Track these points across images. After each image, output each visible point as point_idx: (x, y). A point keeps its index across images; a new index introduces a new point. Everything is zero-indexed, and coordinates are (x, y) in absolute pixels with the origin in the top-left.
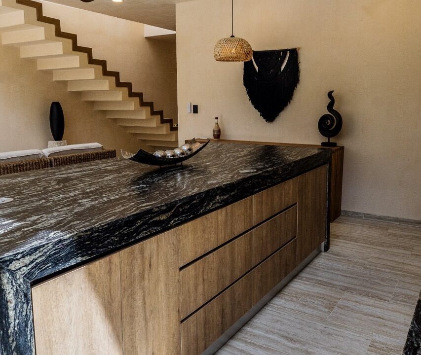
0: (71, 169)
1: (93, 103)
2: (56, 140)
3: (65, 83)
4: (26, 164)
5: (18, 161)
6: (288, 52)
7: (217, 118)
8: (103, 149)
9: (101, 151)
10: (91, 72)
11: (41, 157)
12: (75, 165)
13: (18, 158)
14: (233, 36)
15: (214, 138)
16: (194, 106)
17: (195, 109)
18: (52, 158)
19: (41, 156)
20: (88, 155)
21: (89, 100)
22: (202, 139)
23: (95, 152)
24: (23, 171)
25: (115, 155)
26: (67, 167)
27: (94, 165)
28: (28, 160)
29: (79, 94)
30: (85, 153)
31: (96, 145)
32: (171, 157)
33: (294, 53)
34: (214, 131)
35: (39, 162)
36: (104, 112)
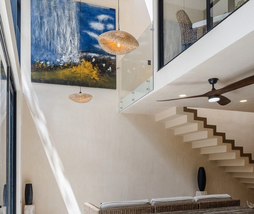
0: (212, 211)
1: (224, 168)
2: (201, 190)
3: (207, 156)
4: (185, 205)
5: (180, 203)
8: (231, 199)
10: (224, 148)
11: (193, 201)
12: (215, 209)
13: (181, 201)
18: (199, 203)
20: (221, 202)
21: (223, 165)
23: (226, 200)
24: (185, 210)
25: (240, 203)
26: (210, 210)
27: (227, 210)
28: (186, 202)
29: (216, 162)
30: (219, 201)
31: (227, 195)
35: (191, 205)
36: (232, 173)
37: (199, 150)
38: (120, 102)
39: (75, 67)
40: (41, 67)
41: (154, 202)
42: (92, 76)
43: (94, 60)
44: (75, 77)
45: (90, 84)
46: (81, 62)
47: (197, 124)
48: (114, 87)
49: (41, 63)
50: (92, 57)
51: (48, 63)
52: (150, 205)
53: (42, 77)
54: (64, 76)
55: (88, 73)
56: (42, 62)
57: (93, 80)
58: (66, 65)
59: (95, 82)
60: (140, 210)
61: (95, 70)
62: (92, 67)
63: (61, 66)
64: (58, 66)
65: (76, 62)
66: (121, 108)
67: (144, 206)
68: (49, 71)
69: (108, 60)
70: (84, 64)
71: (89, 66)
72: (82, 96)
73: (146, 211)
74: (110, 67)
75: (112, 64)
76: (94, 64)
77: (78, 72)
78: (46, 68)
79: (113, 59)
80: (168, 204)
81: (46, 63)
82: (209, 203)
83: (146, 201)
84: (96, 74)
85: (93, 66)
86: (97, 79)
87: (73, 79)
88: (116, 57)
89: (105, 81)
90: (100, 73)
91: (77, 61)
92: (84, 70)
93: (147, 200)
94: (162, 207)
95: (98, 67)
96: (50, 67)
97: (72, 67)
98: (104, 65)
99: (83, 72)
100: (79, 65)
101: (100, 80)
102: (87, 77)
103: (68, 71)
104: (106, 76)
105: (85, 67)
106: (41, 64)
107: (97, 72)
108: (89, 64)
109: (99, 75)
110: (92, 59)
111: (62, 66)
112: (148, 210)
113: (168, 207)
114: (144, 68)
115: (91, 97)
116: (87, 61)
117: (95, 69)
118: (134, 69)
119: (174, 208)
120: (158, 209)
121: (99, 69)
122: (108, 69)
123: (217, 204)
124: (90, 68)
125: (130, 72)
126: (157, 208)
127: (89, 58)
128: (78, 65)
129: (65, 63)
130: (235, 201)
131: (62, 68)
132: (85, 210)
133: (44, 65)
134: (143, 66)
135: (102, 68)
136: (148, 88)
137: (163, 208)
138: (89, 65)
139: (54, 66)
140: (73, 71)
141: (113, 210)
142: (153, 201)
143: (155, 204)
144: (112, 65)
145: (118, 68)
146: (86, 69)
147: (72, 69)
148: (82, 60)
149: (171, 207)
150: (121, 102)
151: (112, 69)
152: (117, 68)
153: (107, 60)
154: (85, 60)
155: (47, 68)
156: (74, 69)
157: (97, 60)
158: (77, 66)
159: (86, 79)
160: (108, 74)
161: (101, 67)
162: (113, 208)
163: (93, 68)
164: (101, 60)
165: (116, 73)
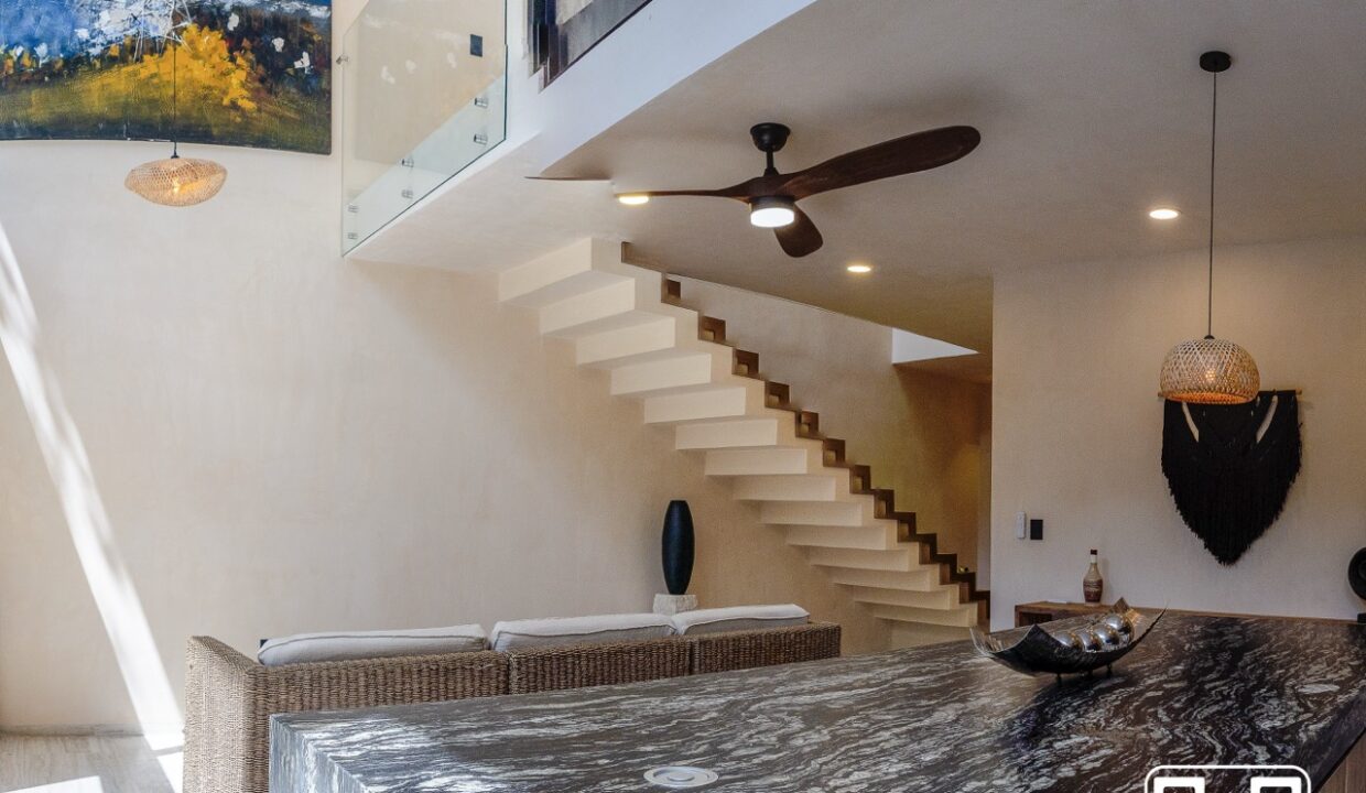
1: (758, 506)
2: (672, 592)
3: (699, 456)
4: (637, 652)
5: (619, 642)
6: (1275, 398)
7: (1094, 552)
8: (811, 623)
9: (805, 627)
11: (669, 633)
13: (620, 633)
14: (1210, 337)
15: (1088, 600)
16: (1032, 521)
17: (1036, 530)
18: (695, 639)
19: (670, 631)
20: (777, 636)
21: (750, 498)
22: (1052, 604)
23: (793, 628)
25: (839, 643)
28: (642, 639)
29: (730, 482)
30: (773, 630)
31: (792, 610)
32: (1089, 648)
33: (1289, 402)
34: (1086, 584)
35: (664, 648)
36: (783, 530)
37: (668, 430)
38: (346, 209)
39: (152, 55)
40: (11, 72)
41: (506, 638)
42: (225, 93)
43: (234, 22)
44: (153, 103)
45: (215, 131)
46: (179, 32)
47: (671, 322)
48: (322, 146)
49: (12, 53)
50: (228, 7)
51: (42, 50)
52: (489, 649)
53: (20, 114)
54: (108, 99)
55: (207, 83)
56: (19, 51)
57: (233, 113)
58: (114, 51)
59: (238, 120)
60: (447, 669)
61: (238, 66)
62: (225, 54)
63: (96, 57)
64: (80, 58)
65: (156, 35)
66: (353, 236)
67: (465, 655)
68: (47, 84)
69: (296, 21)
70: (191, 43)
71: (215, 49)
72: (179, 173)
73: (473, 675)
74: (305, 55)
75: (315, 38)
76: (234, 41)
77: (165, 78)
78: (33, 74)
79: (318, 19)
80: (569, 647)
81: (32, 52)
82: (734, 640)
83: (474, 631)
84: (243, 85)
85: (231, 51)
86: (248, 105)
87: (145, 111)
88: (330, 9)
89: (282, 118)
90: (262, 80)
91: (162, 28)
92: (191, 70)
93: (477, 626)
94: (543, 658)
95: (252, 51)
96: (49, 65)
97: (140, 60)
98: (279, 43)
99: (188, 75)
100: (170, 48)
101: (259, 110)
102: (205, 97)
103: (123, 77)
104: (288, 92)
105: (196, 56)
106: (11, 57)
107: (249, 74)
108: (213, 39)
109: (258, 90)
110: (225, 18)
111: (101, 57)
112: (482, 671)
113: (570, 660)
114: (454, 65)
115: (220, 176)
116: (206, 29)
117: (240, 60)
118: (411, 65)
119: (591, 664)
120: (523, 668)
121: (258, 62)
122: (298, 65)
123: (761, 644)
124: (216, 59)
125: (392, 80)
126: (519, 663)
127: (212, 13)
128: (165, 49)
129: (110, 42)
130: (826, 630)
131: (98, 65)
132: (191, 667)
133: (26, 61)
134: (451, 59)
135: (268, 58)
136: (479, 133)
137: (547, 663)
138: (214, 45)
139: (66, 62)
140: (144, 73)
141: (325, 673)
142: (500, 633)
143: (512, 645)
144: (312, 42)
145: (339, 61)
146: (201, 62)
147: (139, 66)
148: (183, 24)
149: (579, 657)
150: (353, 209)
151: (313, 62)
152: (334, 58)
153: (293, 22)
154: (194, 22)
155: (38, 71)
156: (150, 64)
157: (249, 19)
158: (162, 51)
159: (200, 109)
160: (296, 87)
161: (264, 55)
162: (323, 660)
163: (233, 60)
164: (266, 21)
165: (329, 83)
